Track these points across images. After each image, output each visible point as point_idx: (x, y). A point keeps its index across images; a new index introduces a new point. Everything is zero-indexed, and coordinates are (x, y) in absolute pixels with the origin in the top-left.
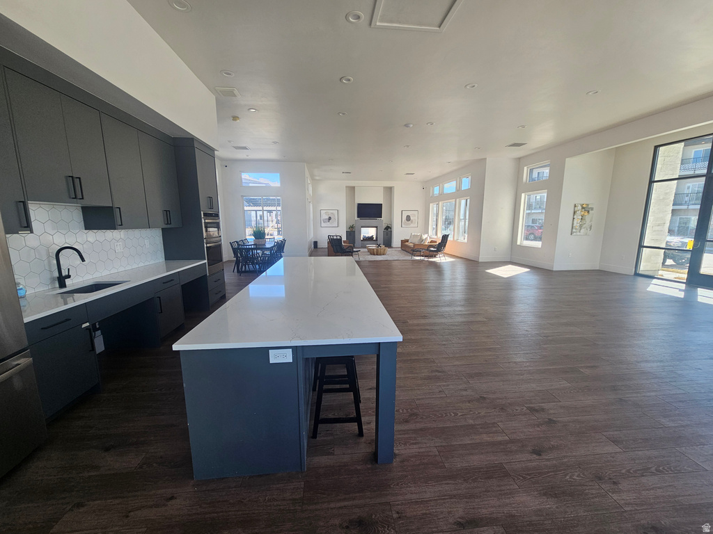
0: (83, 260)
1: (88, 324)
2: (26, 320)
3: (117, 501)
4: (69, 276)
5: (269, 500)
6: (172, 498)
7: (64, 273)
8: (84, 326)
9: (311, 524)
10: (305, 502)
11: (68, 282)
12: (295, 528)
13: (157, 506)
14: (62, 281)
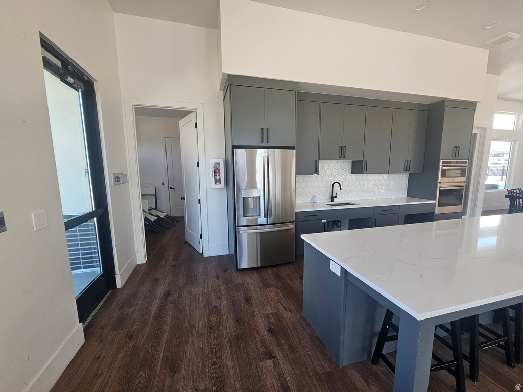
0: (341, 189)
1: (325, 221)
2: (296, 211)
3: (282, 296)
4: (336, 197)
5: (308, 354)
6: (291, 311)
7: (334, 195)
8: (323, 221)
9: (304, 386)
10: (317, 377)
11: (335, 199)
12: (298, 377)
13: (285, 309)
14: (332, 198)
